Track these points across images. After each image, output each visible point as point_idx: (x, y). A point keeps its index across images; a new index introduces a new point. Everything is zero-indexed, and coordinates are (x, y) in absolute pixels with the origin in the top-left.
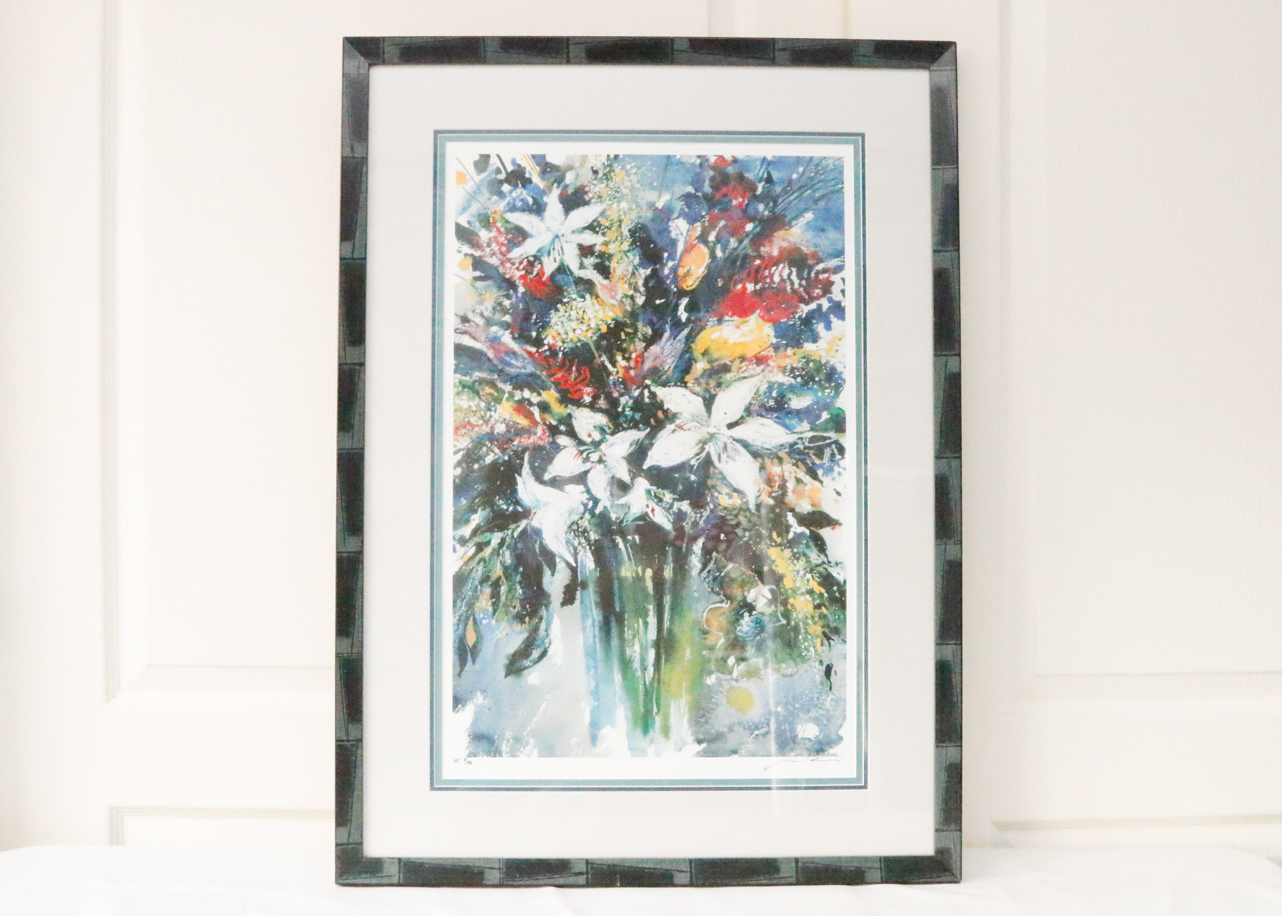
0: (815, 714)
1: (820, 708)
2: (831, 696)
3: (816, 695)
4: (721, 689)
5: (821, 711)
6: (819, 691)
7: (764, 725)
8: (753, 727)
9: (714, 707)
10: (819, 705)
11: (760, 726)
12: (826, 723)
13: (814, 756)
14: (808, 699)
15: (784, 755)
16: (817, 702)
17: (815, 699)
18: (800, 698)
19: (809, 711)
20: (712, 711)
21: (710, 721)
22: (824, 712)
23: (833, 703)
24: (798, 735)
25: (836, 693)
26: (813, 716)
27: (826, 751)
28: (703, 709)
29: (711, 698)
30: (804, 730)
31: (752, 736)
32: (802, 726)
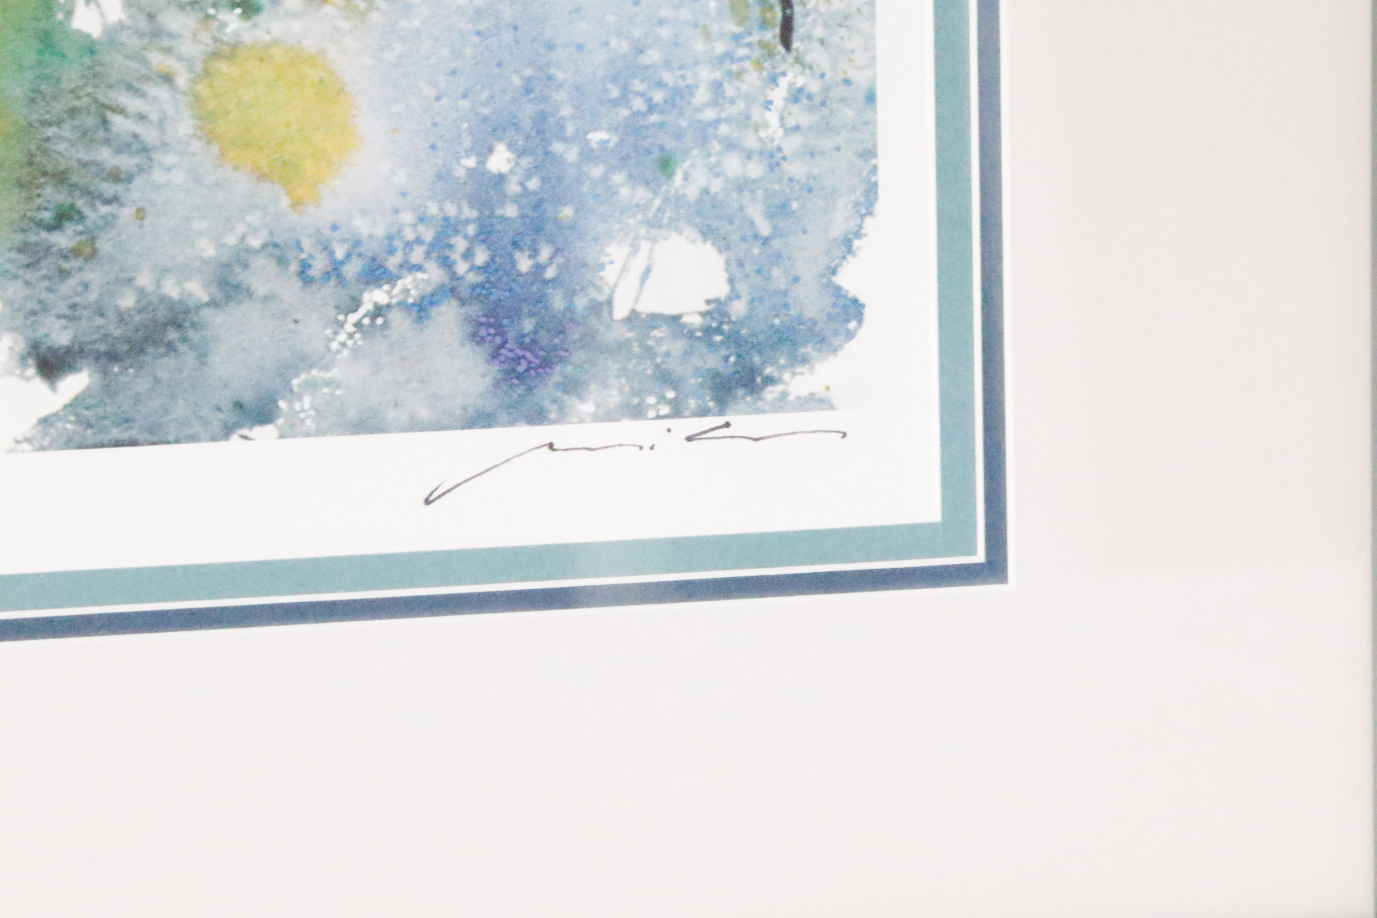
0: (700, 179)
1: (730, 145)
2: (793, 77)
3: (706, 74)
4: (156, 59)
5: (733, 165)
6: (720, 48)
7: (417, 255)
8: (352, 269)
9: (125, 162)
10: (724, 129)
11: (392, 263)
12: (765, 229)
13: (703, 412)
14: (658, 96)
15: (538, 417)
16: (710, 114)
17: (702, 95)
18: (615, 93)
19: (666, 164)
20: (108, 188)
21: (104, 245)
22: (755, 170)
23: (800, 116)
24: (609, 302)
25: (816, 56)
26: (692, 193)
27: (770, 381)
28: (61, 178)
29: (104, 110)
30: (647, 272)
31: (353, 318)
32: (635, 250)
